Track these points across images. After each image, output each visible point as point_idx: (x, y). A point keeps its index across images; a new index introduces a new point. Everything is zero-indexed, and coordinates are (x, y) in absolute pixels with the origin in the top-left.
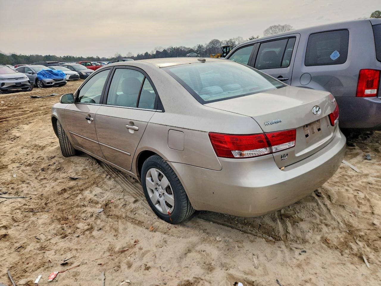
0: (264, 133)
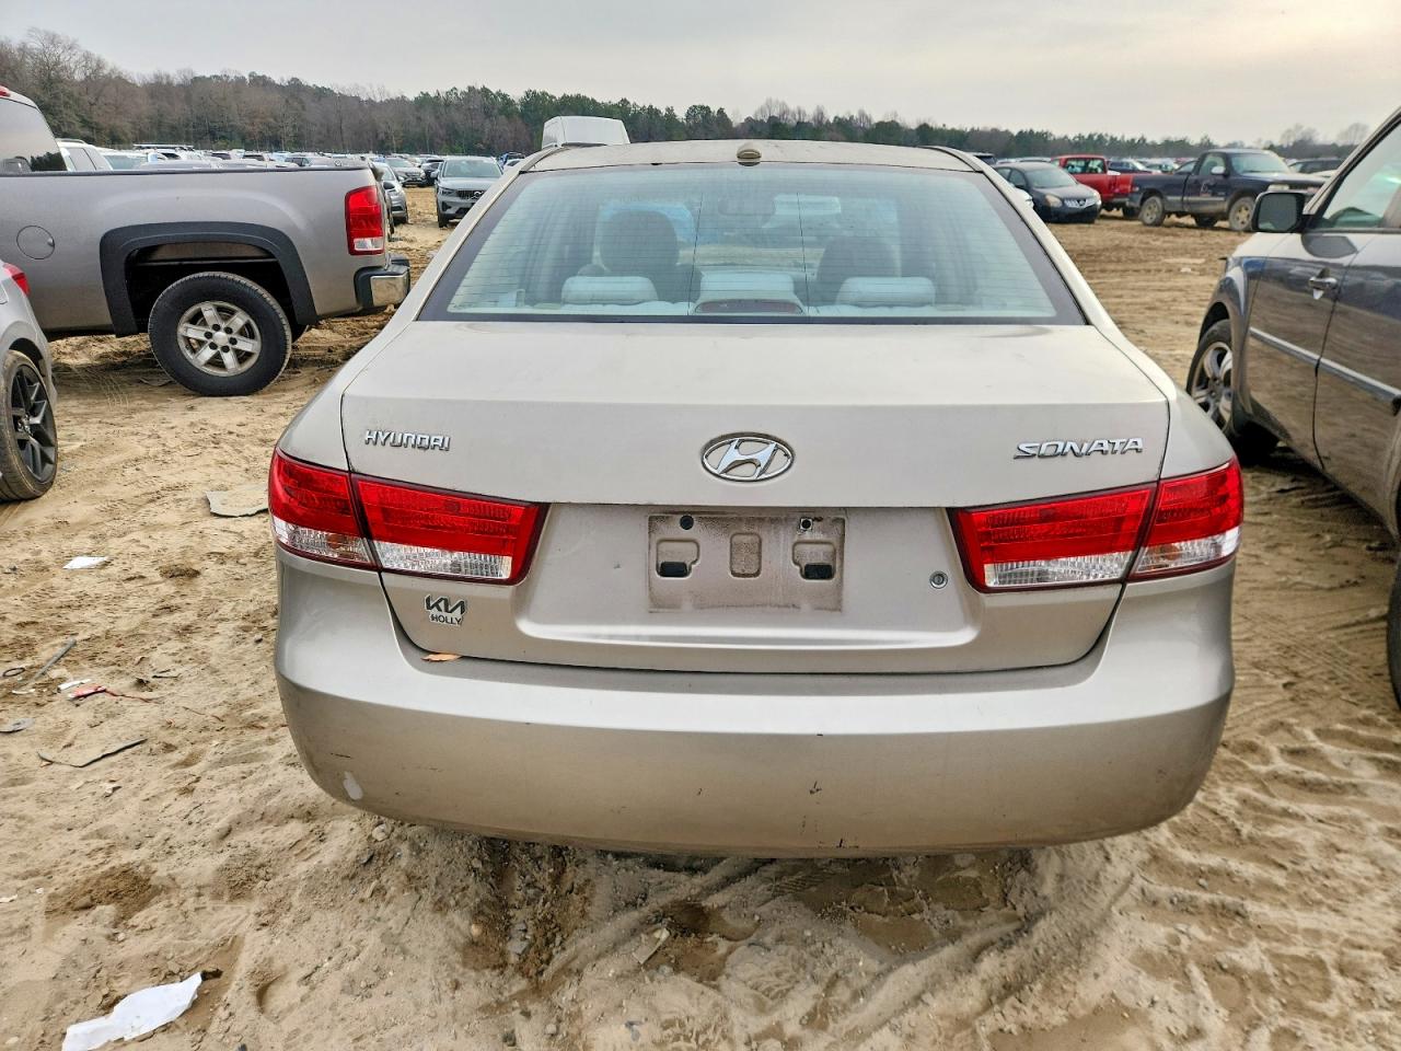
0: (350, 472)
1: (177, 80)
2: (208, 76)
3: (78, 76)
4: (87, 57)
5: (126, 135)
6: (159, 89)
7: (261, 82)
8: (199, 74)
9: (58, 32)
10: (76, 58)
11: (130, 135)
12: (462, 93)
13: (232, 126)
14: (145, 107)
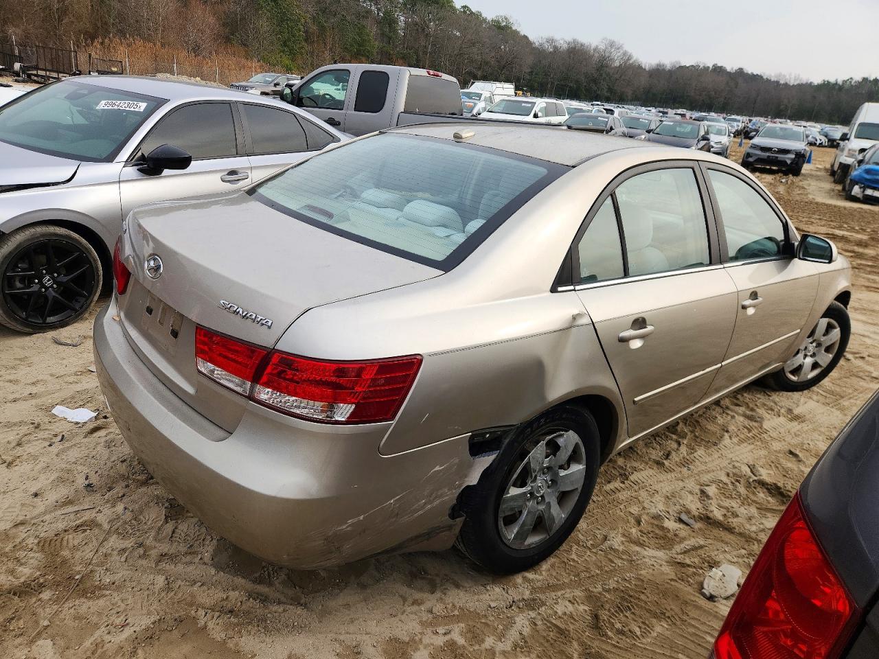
1: (668, 67)
2: (688, 65)
3: (617, 64)
4: (625, 53)
5: (627, 96)
6: (658, 72)
7: (718, 70)
8: (683, 64)
9: (616, 40)
10: (619, 54)
11: (629, 97)
12: (856, 82)
13: (689, 96)
14: (643, 81)
